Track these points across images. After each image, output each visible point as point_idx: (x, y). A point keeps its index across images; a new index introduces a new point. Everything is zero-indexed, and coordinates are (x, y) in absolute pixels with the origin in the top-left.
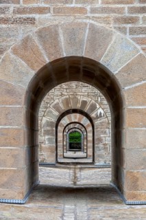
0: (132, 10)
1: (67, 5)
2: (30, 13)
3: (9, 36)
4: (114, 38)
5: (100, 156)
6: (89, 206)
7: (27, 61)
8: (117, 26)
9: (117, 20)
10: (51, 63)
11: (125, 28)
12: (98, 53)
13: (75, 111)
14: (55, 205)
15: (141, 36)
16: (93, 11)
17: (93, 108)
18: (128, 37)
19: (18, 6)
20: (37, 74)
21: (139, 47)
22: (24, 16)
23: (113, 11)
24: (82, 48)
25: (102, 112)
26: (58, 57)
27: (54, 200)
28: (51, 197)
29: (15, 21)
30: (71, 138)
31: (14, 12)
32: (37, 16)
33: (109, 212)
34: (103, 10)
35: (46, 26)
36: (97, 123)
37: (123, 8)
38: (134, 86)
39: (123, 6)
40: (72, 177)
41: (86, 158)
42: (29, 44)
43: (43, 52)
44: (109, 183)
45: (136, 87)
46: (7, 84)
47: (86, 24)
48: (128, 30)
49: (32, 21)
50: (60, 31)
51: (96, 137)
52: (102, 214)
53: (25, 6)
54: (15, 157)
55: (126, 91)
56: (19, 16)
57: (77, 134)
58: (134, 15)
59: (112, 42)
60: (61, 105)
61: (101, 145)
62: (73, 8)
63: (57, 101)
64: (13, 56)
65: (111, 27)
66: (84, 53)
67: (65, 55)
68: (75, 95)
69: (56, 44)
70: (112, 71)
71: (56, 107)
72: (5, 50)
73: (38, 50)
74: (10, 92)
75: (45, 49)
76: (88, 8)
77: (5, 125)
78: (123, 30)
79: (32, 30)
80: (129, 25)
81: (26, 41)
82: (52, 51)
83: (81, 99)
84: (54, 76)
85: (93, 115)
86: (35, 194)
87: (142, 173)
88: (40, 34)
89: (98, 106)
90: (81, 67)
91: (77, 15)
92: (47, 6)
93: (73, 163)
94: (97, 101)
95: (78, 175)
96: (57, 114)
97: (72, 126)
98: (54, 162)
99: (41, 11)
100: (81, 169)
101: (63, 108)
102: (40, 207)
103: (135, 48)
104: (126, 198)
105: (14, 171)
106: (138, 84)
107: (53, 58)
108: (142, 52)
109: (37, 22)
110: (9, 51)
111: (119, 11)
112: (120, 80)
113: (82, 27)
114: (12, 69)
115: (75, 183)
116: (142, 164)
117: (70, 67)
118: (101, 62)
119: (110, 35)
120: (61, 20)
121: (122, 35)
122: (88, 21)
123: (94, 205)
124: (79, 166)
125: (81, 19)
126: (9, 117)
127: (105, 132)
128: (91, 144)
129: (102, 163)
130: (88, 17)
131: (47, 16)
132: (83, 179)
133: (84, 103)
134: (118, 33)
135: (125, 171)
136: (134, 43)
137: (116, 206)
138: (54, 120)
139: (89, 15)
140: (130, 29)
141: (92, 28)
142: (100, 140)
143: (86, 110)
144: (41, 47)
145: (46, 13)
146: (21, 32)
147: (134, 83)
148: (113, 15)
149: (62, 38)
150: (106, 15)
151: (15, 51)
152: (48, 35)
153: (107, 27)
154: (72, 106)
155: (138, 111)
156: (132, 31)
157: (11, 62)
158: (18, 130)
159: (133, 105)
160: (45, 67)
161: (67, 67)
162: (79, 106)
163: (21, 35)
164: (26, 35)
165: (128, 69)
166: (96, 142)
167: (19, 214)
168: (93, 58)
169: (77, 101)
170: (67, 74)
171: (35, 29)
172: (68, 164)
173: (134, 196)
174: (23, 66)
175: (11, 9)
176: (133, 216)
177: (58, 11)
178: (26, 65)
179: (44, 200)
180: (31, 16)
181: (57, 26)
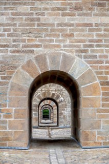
0: (85, 46)
1: (51, 43)
2: (31, 47)
3: (20, 60)
4: (76, 60)
5: (62, 122)
6: (63, 150)
7: (30, 73)
8: (77, 54)
9: (77, 51)
10: (42, 74)
11: (81, 55)
12: (67, 69)
13: (48, 99)
14: (44, 150)
15: (90, 59)
16: (65, 46)
17: (58, 97)
18: (83, 60)
19: (25, 44)
20: (35, 80)
21: (89, 65)
22: (28, 49)
23: (75, 46)
24: (59, 66)
25: (63, 99)
26: (46, 71)
27: (43, 147)
28: (41, 145)
29: (23, 52)
30: (44, 113)
31: (22, 47)
32: (35, 49)
33: (74, 153)
34: (70, 46)
35: (39, 54)
36: (60, 105)
37: (80, 45)
38: (86, 85)
39: (80, 44)
40: (48, 134)
41: (53, 123)
42: (31, 64)
43: (38, 68)
44: (69, 137)
45: (87, 86)
46: (19, 85)
47: (61, 53)
48: (83, 57)
49: (32, 52)
50: (47, 57)
51: (59, 112)
52: (71, 154)
53: (29, 43)
54: (22, 124)
55: (82, 88)
56: (25, 49)
57: (47, 111)
58: (86, 49)
59: (75, 63)
60: (41, 96)
61: (62, 117)
62: (54, 45)
63: (39, 94)
64: (22, 70)
65: (74, 55)
66: (60, 68)
67: (50, 70)
68: (48, 90)
69: (45, 64)
70: (74, 78)
71: (39, 97)
72: (18, 67)
73: (35, 67)
74: (20, 89)
75: (39, 67)
76: (62, 45)
77: (18, 107)
78: (80, 56)
79: (32, 57)
80: (83, 54)
81: (29, 62)
82: (43, 67)
83: (52, 92)
84: (42, 81)
85: (58, 101)
86: (32, 143)
87: (91, 132)
88: (37, 58)
89: (60, 96)
90: (57, 76)
91: (56, 48)
92: (40, 44)
93: (47, 126)
94: (60, 94)
95: (51, 132)
96: (39, 100)
97: (45, 106)
98: (37, 126)
99: (37, 46)
100: (52, 129)
101: (42, 97)
102: (36, 151)
103: (87, 65)
104: (82, 145)
105: (22, 132)
106: (88, 85)
107: (43, 71)
108: (90, 68)
109: (35, 53)
110: (20, 67)
111: (78, 46)
112: (79, 82)
113: (59, 54)
114: (21, 77)
115: (50, 137)
116: (90, 127)
117: (51, 76)
118: (69, 73)
119: (73, 59)
120: (48, 51)
121: (80, 59)
122: (62, 52)
123: (65, 149)
124: (50, 128)
125: (58, 51)
126: (20, 103)
127: (64, 110)
128: (56, 116)
129: (63, 126)
130: (62, 50)
131: (40, 49)
132: (54, 135)
133: (53, 94)
134: (78, 58)
135: (81, 131)
136: (86, 63)
137: (77, 149)
138: (38, 104)
139: (62, 48)
140: (84, 56)
141: (64, 55)
142: (61, 114)
143: (55, 98)
144: (37, 66)
145: (40, 47)
146: (26, 58)
147: (86, 84)
148: (75, 48)
149: (48, 60)
150: (71, 49)
151: (23, 68)
152: (41, 59)
153: (72, 55)
154: (47, 96)
155: (88, 99)
156: (85, 57)
157: (21, 73)
158: (25, 110)
159: (85, 96)
160: (39, 76)
161: (49, 76)
162: (50, 96)
163: (26, 59)
164: (29, 59)
165: (83, 77)
166: (59, 115)
167: (26, 155)
168: (64, 71)
169: (50, 94)
170: (49, 79)
171: (34, 56)
172: (45, 126)
173: (87, 144)
174: (27, 75)
175: (21, 45)
176: (87, 155)
177: (46, 47)
178: (29, 75)
179: (38, 147)
180: (31, 49)
181: (46, 54)
